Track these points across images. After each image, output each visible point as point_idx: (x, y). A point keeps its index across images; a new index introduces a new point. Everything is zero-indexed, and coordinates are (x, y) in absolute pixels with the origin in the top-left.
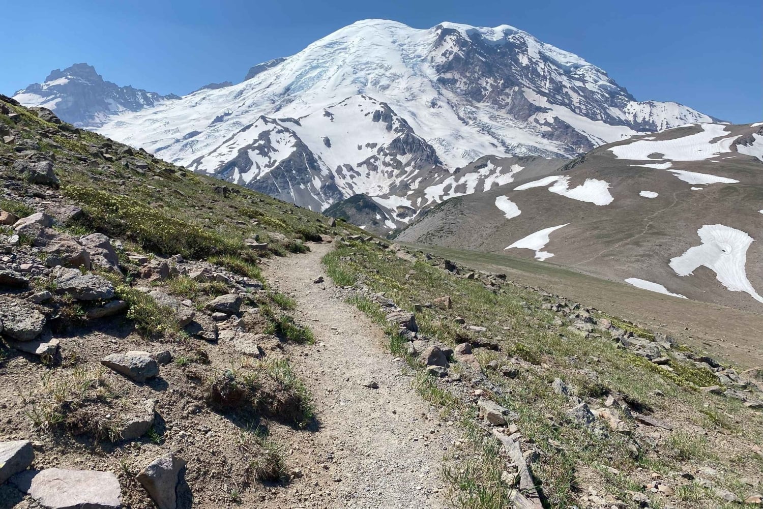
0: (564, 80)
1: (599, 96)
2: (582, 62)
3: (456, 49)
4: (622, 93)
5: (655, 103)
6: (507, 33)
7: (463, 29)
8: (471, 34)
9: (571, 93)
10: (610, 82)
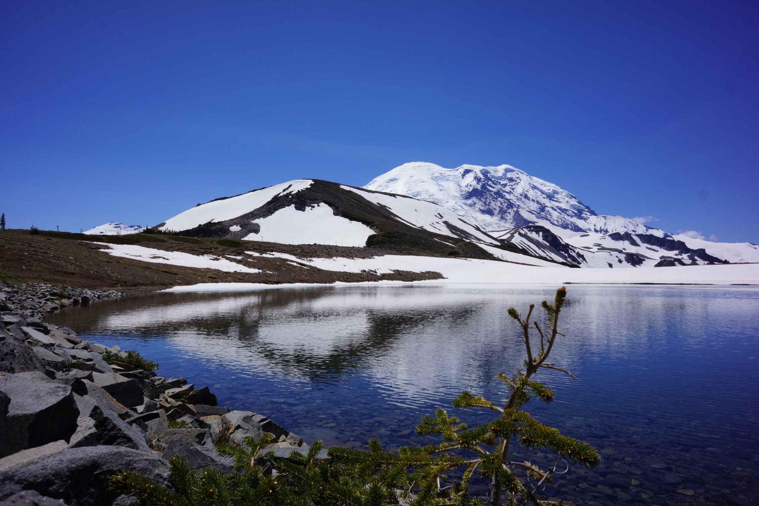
0: (546, 202)
1: (570, 212)
2: (558, 189)
3: (474, 183)
4: (586, 210)
5: (608, 217)
6: (507, 171)
7: (477, 169)
8: (483, 172)
9: (551, 211)
10: (579, 203)
